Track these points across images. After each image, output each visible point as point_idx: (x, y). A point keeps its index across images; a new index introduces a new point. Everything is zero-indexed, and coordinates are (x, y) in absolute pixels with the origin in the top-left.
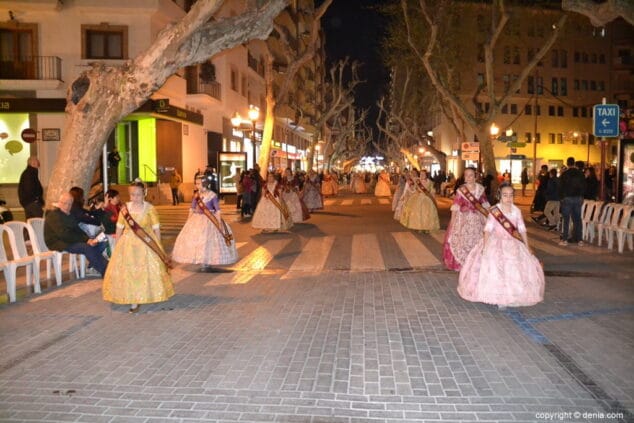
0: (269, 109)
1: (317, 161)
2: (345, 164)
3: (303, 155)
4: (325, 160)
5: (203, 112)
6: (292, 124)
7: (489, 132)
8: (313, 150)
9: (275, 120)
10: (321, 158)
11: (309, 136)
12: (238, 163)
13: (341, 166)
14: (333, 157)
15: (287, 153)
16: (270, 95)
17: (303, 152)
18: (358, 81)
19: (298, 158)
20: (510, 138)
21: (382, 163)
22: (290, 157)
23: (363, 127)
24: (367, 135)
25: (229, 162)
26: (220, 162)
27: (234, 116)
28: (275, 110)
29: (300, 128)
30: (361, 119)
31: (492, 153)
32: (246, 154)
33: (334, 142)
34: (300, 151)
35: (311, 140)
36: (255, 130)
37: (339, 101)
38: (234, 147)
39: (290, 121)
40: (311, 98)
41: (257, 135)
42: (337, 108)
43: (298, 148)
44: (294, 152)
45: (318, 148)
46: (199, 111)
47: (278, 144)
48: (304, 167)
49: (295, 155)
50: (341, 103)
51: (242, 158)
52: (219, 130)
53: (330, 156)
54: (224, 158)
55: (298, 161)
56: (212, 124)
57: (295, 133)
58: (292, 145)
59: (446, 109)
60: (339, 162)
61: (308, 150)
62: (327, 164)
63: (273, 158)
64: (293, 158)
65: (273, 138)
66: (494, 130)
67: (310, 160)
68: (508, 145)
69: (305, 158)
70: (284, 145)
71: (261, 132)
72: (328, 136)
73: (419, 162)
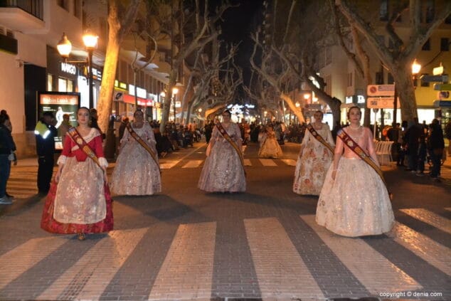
0: (112, 34)
1: (175, 108)
2: (208, 113)
3: (155, 100)
4: (184, 107)
5: (16, 36)
6: (142, 59)
7: (411, 70)
8: (169, 94)
9: (119, 55)
10: (178, 105)
11: (164, 77)
12: (66, 107)
13: (203, 114)
14: (195, 103)
15: (136, 98)
16: (113, 15)
17: (156, 97)
18: (229, 6)
19: (149, 104)
20: (438, 78)
21: (252, 112)
22: (139, 103)
23: (231, 66)
24: (236, 77)
25: (55, 107)
26: (41, 106)
27: (62, 42)
28: (119, 35)
29: (153, 65)
30: (230, 56)
31: (413, 99)
32: (79, 96)
33: (195, 85)
34: (151, 95)
35: (167, 82)
36: (92, 65)
37: (203, 31)
38: (63, 86)
39: (140, 56)
40: (166, 28)
41: (95, 72)
42: (201, 40)
43: (149, 91)
44: (144, 97)
45: (175, 91)
46: (10, 34)
47: (123, 86)
48: (158, 116)
49: (146, 100)
50: (206, 33)
51: (73, 102)
52: (41, 61)
53: (191, 103)
54: (46, 100)
55: (150, 108)
56: (30, 52)
57: (146, 72)
58: (142, 87)
59: (346, 41)
60: (200, 110)
61: (163, 94)
62: (186, 113)
63: (117, 103)
64: (143, 104)
65: (117, 78)
66: (416, 68)
67: (165, 107)
68: (436, 88)
69: (158, 105)
70: (132, 88)
71: (101, 69)
72: (187, 77)
73: (303, 111)
